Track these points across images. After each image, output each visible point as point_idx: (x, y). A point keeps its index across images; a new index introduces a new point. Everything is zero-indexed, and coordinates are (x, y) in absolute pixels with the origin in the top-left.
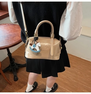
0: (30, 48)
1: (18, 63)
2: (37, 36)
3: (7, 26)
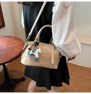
0: (28, 53)
1: (14, 79)
2: (38, 42)
3: (1, 39)
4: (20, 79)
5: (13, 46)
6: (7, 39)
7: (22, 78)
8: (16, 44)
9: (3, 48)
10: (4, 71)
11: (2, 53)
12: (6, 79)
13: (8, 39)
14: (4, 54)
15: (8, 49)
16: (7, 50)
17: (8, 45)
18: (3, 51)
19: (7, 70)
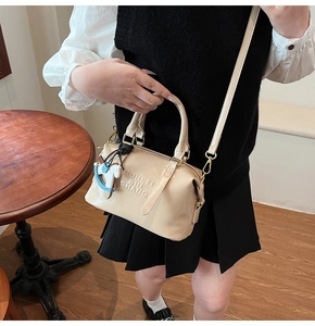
1: (50, 259)
3: (4, 121)
4: (75, 258)
5: (51, 150)
6: (24, 121)
7: (79, 255)
8: (62, 142)
9: (18, 157)
10: (18, 235)
11: (15, 176)
12: (25, 261)
13: (27, 122)
14: (22, 181)
15: (34, 161)
16: (32, 166)
17: (34, 145)
18: (19, 169)
19: (30, 231)
